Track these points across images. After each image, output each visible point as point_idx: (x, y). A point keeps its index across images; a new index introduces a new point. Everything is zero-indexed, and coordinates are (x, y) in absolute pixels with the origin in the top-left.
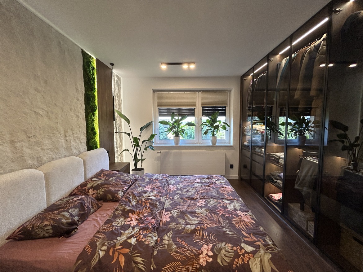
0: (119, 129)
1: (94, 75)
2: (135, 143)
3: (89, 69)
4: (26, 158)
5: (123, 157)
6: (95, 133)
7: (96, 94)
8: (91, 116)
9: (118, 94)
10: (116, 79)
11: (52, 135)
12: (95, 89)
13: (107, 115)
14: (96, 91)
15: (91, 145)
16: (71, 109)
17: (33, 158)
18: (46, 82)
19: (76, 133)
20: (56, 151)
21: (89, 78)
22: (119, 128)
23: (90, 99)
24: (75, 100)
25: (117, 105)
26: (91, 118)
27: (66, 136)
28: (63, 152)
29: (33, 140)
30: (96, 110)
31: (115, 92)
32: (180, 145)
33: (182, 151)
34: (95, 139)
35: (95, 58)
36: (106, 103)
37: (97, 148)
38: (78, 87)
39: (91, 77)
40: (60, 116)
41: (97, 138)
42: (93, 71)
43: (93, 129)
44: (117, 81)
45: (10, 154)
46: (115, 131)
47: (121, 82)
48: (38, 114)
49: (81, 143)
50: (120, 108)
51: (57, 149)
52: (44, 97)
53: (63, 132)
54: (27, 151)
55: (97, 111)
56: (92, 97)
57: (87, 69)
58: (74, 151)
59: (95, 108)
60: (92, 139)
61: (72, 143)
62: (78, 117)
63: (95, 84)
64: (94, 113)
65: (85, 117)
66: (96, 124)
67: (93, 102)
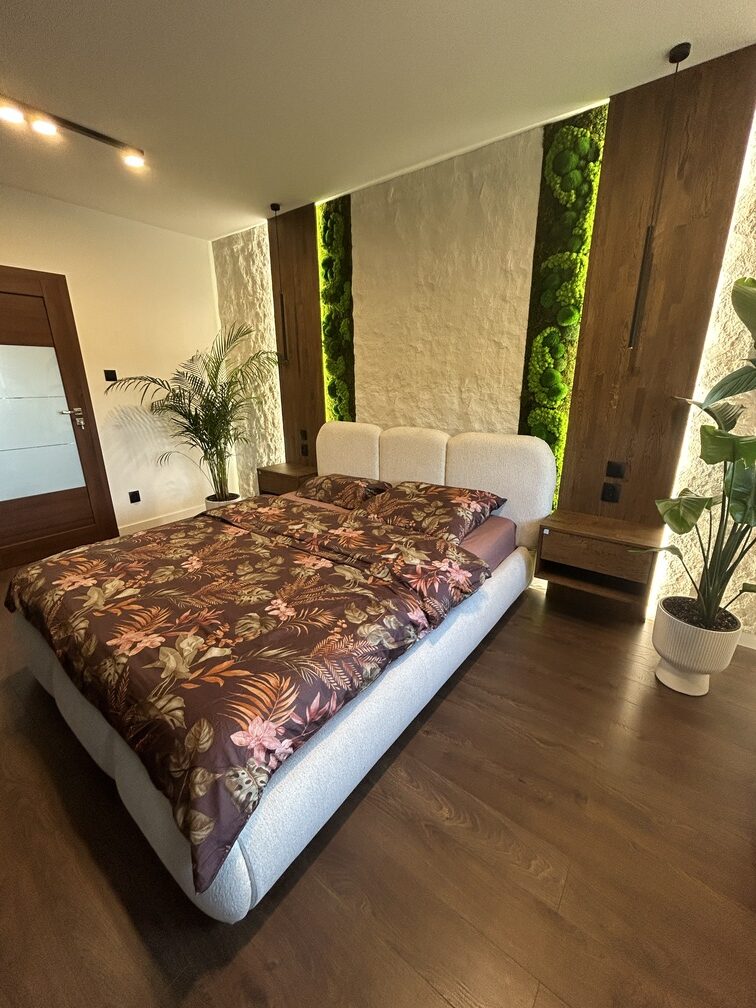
6: (553, 392)
8: (547, 338)
12: (582, 239)
15: (530, 423)
19: (488, 386)
20: (438, 415)
26: (546, 343)
27: (460, 391)
28: (454, 422)
35: (605, 103)
37: (554, 436)
38: (506, 264)
39: (568, 199)
43: (547, 379)
51: (440, 412)
53: (456, 383)
56: (561, 271)
57: (552, 184)
58: (477, 426)
59: (571, 308)
60: (540, 409)
61: (474, 407)
62: (498, 344)
63: (585, 219)
64: (565, 325)
65: (525, 343)
66: (568, 363)
67: (566, 287)
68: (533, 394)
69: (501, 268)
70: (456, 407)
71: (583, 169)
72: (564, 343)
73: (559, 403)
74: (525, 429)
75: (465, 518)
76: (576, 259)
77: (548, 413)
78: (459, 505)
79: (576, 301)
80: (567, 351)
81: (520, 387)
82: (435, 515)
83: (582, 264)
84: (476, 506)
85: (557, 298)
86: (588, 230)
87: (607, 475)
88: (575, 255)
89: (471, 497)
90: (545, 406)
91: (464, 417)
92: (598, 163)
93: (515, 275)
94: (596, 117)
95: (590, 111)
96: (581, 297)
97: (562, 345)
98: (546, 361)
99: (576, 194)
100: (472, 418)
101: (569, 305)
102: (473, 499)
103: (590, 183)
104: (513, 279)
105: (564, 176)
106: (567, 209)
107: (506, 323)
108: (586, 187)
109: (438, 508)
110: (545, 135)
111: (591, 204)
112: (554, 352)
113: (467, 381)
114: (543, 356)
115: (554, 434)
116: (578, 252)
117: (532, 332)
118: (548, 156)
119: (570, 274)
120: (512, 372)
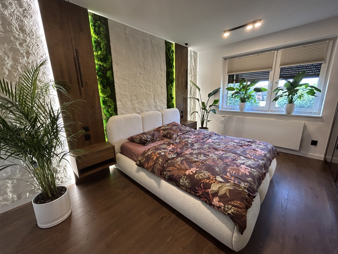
0: (193, 96)
1: (173, 57)
2: (203, 107)
3: (170, 53)
4: (137, 109)
5: (196, 118)
6: (173, 98)
7: (174, 70)
8: (170, 86)
9: (194, 67)
10: (192, 55)
11: (147, 98)
12: (173, 66)
13: (182, 84)
14: (174, 68)
15: (169, 105)
16: (157, 82)
17: (139, 109)
18: (144, 68)
19: (161, 97)
20: (149, 107)
21: (169, 59)
22: (193, 94)
23: (170, 74)
24: (160, 77)
25: (192, 76)
26: (170, 87)
27: (154, 99)
28: (153, 108)
29: (139, 100)
30: (173, 82)
31: (191, 66)
32: (245, 111)
33: (247, 117)
34: (173, 102)
35: (174, 43)
36: (182, 76)
37: (173, 107)
38: (162, 67)
39: (171, 58)
40: (151, 87)
41: (174, 101)
42: (172, 54)
43: (171, 95)
44: (194, 56)
45: (130, 106)
46: (189, 97)
47: (197, 56)
48: (141, 86)
49: (163, 104)
50: (195, 79)
51: (150, 106)
52: (144, 78)
53: (153, 97)
54: (137, 105)
55: (175, 82)
57: (168, 54)
61: (158, 103)
62: (162, 87)
63: (173, 63)
64: (173, 84)
65: (166, 87)
67: (172, 76)
68: (169, 99)
74: (168, 107)
79: (174, 79)
80: (173, 89)
81: (166, 97)
87: (181, 113)
90: (171, 101)
95: (171, 43)
104: (163, 71)
107: (162, 82)
110: (165, 42)
113: (156, 96)
114: (170, 90)
119: (172, 73)
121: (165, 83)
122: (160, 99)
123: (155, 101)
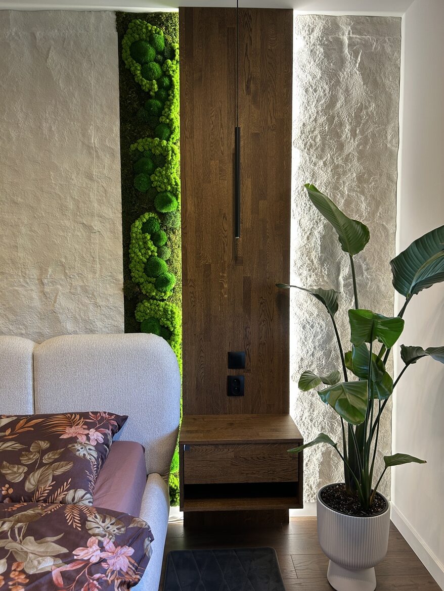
6: (162, 283)
8: (150, 222)
14: (177, 131)
15: (141, 317)
19: (82, 277)
21: (143, 93)
24: (79, 182)
27: (42, 283)
30: (170, 202)
34: (166, 302)
39: (151, 88)
43: (152, 268)
56: (153, 156)
57: (132, 69)
58: (69, 326)
59: (169, 195)
60: (149, 302)
61: (63, 302)
62: (89, 228)
63: (170, 110)
64: (164, 211)
65: (121, 228)
66: (172, 251)
67: (160, 172)
68: (138, 284)
69: (83, 143)
70: (37, 303)
71: (162, 63)
72: (165, 231)
73: (169, 294)
74: (133, 325)
75: (88, 457)
76: (167, 147)
77: (158, 306)
78: (74, 440)
79: (172, 188)
80: (169, 239)
81: (121, 277)
82: (42, 465)
83: (173, 152)
84: (96, 436)
85: (152, 182)
86: (175, 120)
87: (229, 367)
88: (165, 142)
89: (86, 424)
90: (153, 298)
91: (51, 317)
92: (175, 62)
93: (101, 153)
94: (167, 21)
95: (161, 14)
96: (177, 184)
97: (163, 233)
98: (149, 249)
99: (158, 84)
100: (62, 317)
101: (166, 191)
102: (90, 426)
103: (170, 77)
104: (98, 157)
105: (144, 64)
106: (150, 97)
107: (96, 205)
108: (166, 81)
109: (43, 452)
110: (117, 21)
111: (174, 97)
112: (156, 239)
113: (50, 270)
114: (145, 243)
115: (168, 328)
116: (168, 140)
117: (129, 217)
118: (124, 41)
119: (163, 160)
120: (110, 260)
121: (114, 211)
122: (78, 283)
123: (44, 294)
